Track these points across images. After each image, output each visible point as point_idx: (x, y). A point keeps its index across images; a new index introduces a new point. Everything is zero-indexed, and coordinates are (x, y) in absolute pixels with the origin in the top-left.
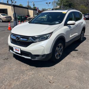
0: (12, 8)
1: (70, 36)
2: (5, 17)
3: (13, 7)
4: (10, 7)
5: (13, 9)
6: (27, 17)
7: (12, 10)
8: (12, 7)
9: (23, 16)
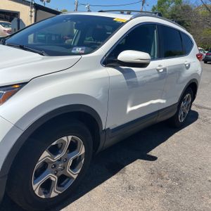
0: (31, 12)
1: (129, 109)
2: (7, 29)
3: (33, 10)
4: (28, 8)
5: (33, 14)
6: (66, 39)
7: (31, 16)
8: (32, 8)
9: (56, 35)
